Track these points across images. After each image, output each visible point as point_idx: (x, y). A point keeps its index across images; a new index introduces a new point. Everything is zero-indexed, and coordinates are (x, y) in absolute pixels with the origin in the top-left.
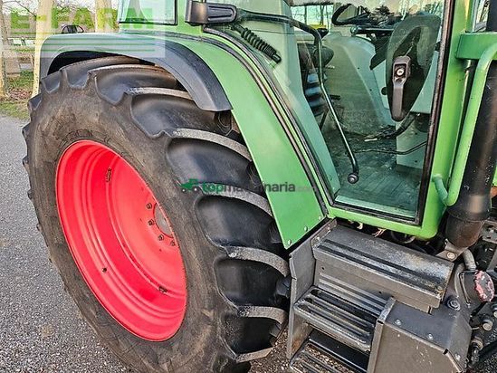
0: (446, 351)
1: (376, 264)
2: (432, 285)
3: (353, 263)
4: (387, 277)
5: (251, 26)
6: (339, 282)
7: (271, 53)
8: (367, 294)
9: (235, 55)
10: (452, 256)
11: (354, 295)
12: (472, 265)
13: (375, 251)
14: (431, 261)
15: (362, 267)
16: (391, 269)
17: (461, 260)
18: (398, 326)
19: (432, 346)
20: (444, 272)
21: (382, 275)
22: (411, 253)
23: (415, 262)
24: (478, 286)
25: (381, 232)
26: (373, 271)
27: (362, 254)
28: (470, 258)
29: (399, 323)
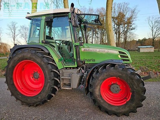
5: (51, 43)
7: (54, 46)
9: (49, 47)
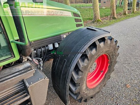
0: (45, 78)
1: (12, 76)
2: (30, 69)
3: (5, 81)
4: (19, 76)
6: (4, 91)
8: (16, 86)
10: (26, 60)
11: (12, 90)
12: (31, 59)
13: (7, 73)
14: (23, 64)
15: (9, 80)
16: (17, 73)
17: (28, 60)
18: (32, 84)
19: (41, 80)
20: (28, 64)
21: (17, 77)
22: (17, 66)
23: (20, 67)
24: (35, 62)
25: (2, 67)
26: (14, 78)
27: (5, 77)
28: (29, 58)
29: (32, 83)
